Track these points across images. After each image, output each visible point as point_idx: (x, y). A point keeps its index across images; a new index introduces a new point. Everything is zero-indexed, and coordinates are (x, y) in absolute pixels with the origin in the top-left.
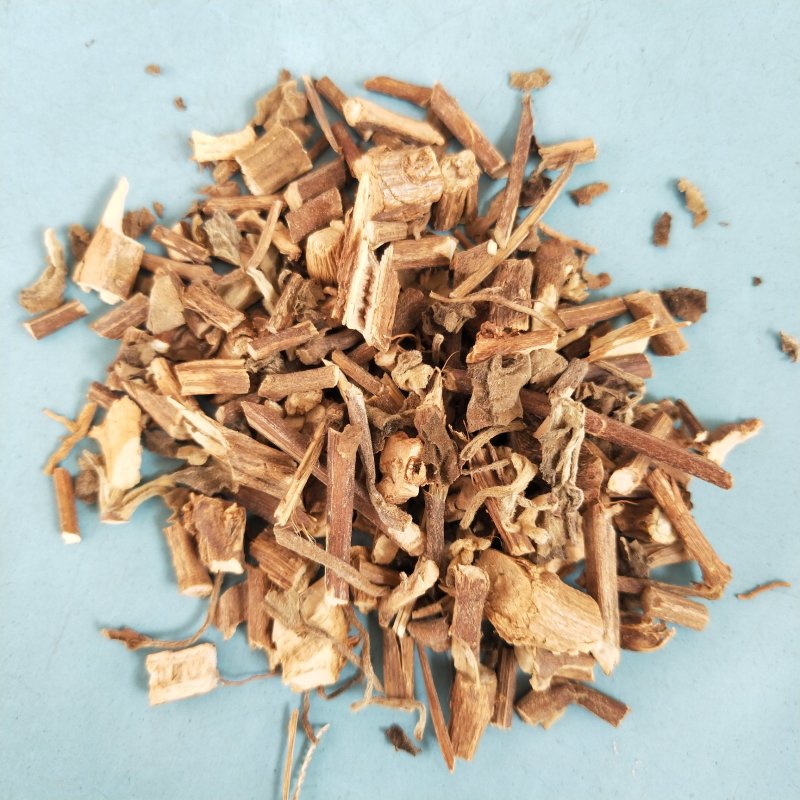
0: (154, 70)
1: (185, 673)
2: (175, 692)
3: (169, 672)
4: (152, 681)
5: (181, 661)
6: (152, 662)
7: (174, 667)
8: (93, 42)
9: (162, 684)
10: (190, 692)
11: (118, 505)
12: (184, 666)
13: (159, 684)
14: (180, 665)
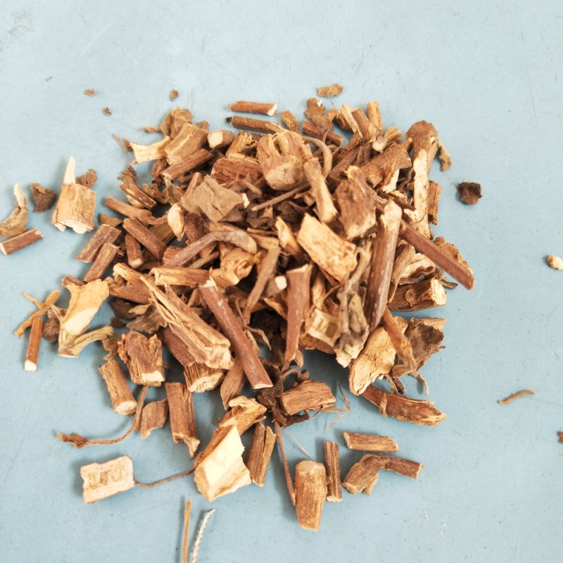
0: (90, 93)
1: (110, 478)
2: (103, 492)
3: (98, 478)
4: (86, 485)
5: (107, 470)
6: (85, 471)
7: (101, 474)
8: (51, 78)
9: (92, 487)
10: (114, 492)
11: (72, 344)
12: (109, 473)
13: (91, 486)
14: (106, 473)
